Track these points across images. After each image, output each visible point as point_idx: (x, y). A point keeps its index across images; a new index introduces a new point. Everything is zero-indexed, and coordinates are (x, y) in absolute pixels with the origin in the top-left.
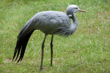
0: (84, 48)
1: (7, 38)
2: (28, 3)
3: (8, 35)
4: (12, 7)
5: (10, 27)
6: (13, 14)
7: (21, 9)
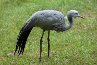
0: (74, 42)
1: (7, 35)
2: (21, 5)
3: (7, 32)
4: (7, 8)
5: (9, 25)
6: (9, 14)
7: (15, 10)
